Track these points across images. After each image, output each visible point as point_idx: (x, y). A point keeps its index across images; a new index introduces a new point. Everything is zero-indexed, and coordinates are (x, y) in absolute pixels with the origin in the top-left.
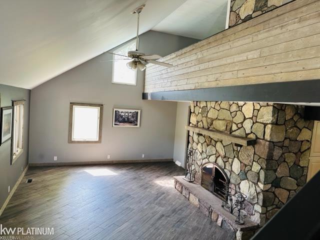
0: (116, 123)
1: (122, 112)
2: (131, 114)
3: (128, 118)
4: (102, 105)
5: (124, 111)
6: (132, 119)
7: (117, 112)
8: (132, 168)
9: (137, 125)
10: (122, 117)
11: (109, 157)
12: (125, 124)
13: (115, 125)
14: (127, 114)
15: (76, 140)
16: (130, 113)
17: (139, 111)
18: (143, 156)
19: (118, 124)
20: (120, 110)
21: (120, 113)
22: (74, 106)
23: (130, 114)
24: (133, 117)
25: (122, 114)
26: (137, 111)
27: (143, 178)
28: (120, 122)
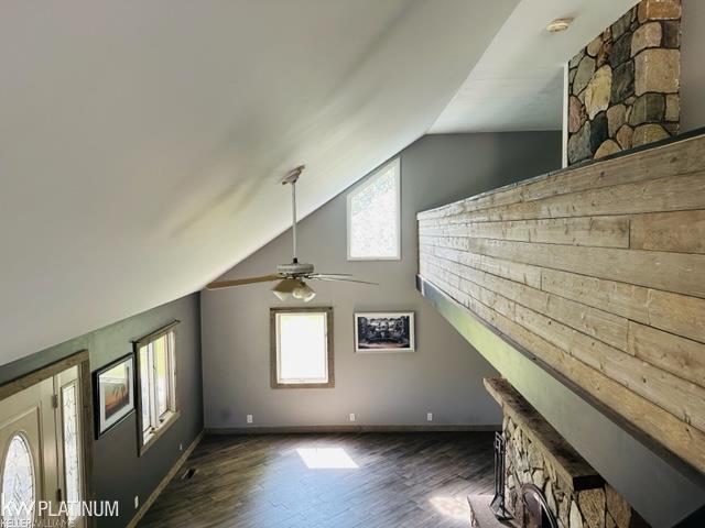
0: (362, 345)
1: (373, 320)
2: (393, 323)
3: (387, 332)
4: (331, 308)
5: (376, 316)
6: (397, 334)
7: (363, 321)
8: (396, 450)
9: (408, 346)
10: (373, 330)
11: (352, 418)
12: (382, 345)
13: (360, 347)
14: (383, 324)
15: (286, 382)
16: (391, 320)
17: (411, 316)
18: (430, 417)
19: (366, 345)
20: (369, 316)
21: (369, 323)
22: (277, 315)
23: (390, 324)
24: (398, 329)
25: (374, 324)
26: (406, 315)
27: (408, 483)
28: (371, 342)
